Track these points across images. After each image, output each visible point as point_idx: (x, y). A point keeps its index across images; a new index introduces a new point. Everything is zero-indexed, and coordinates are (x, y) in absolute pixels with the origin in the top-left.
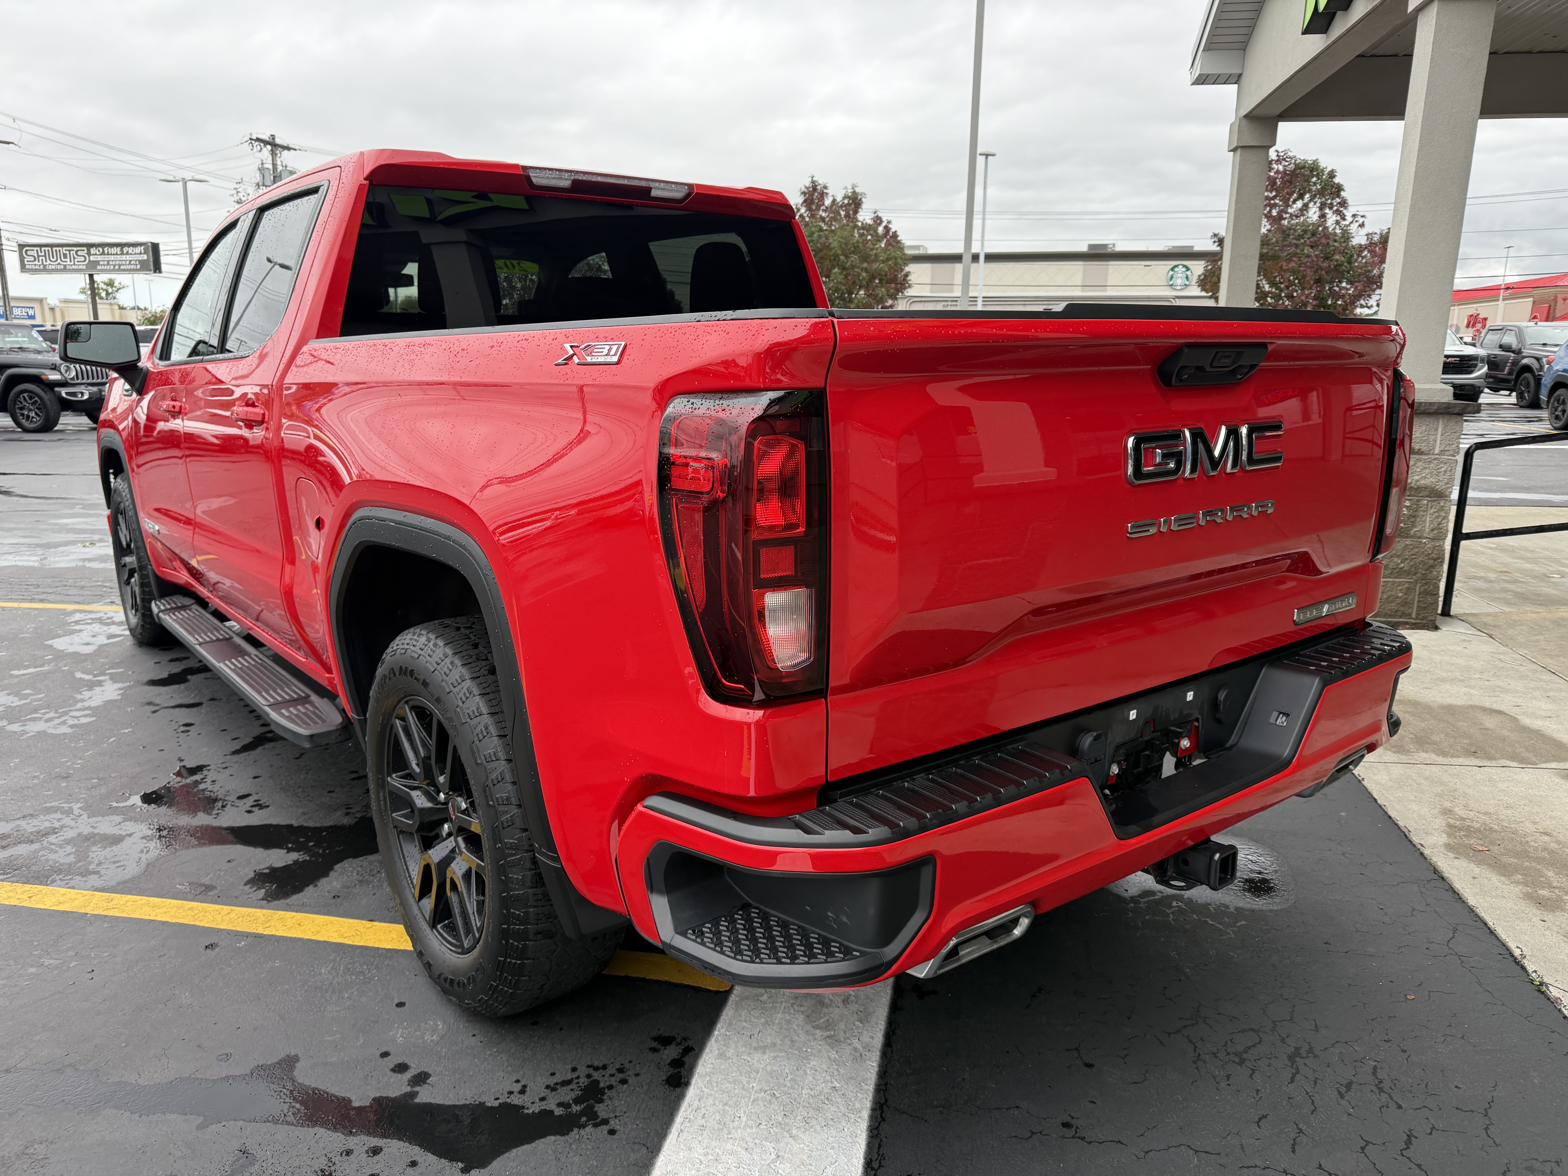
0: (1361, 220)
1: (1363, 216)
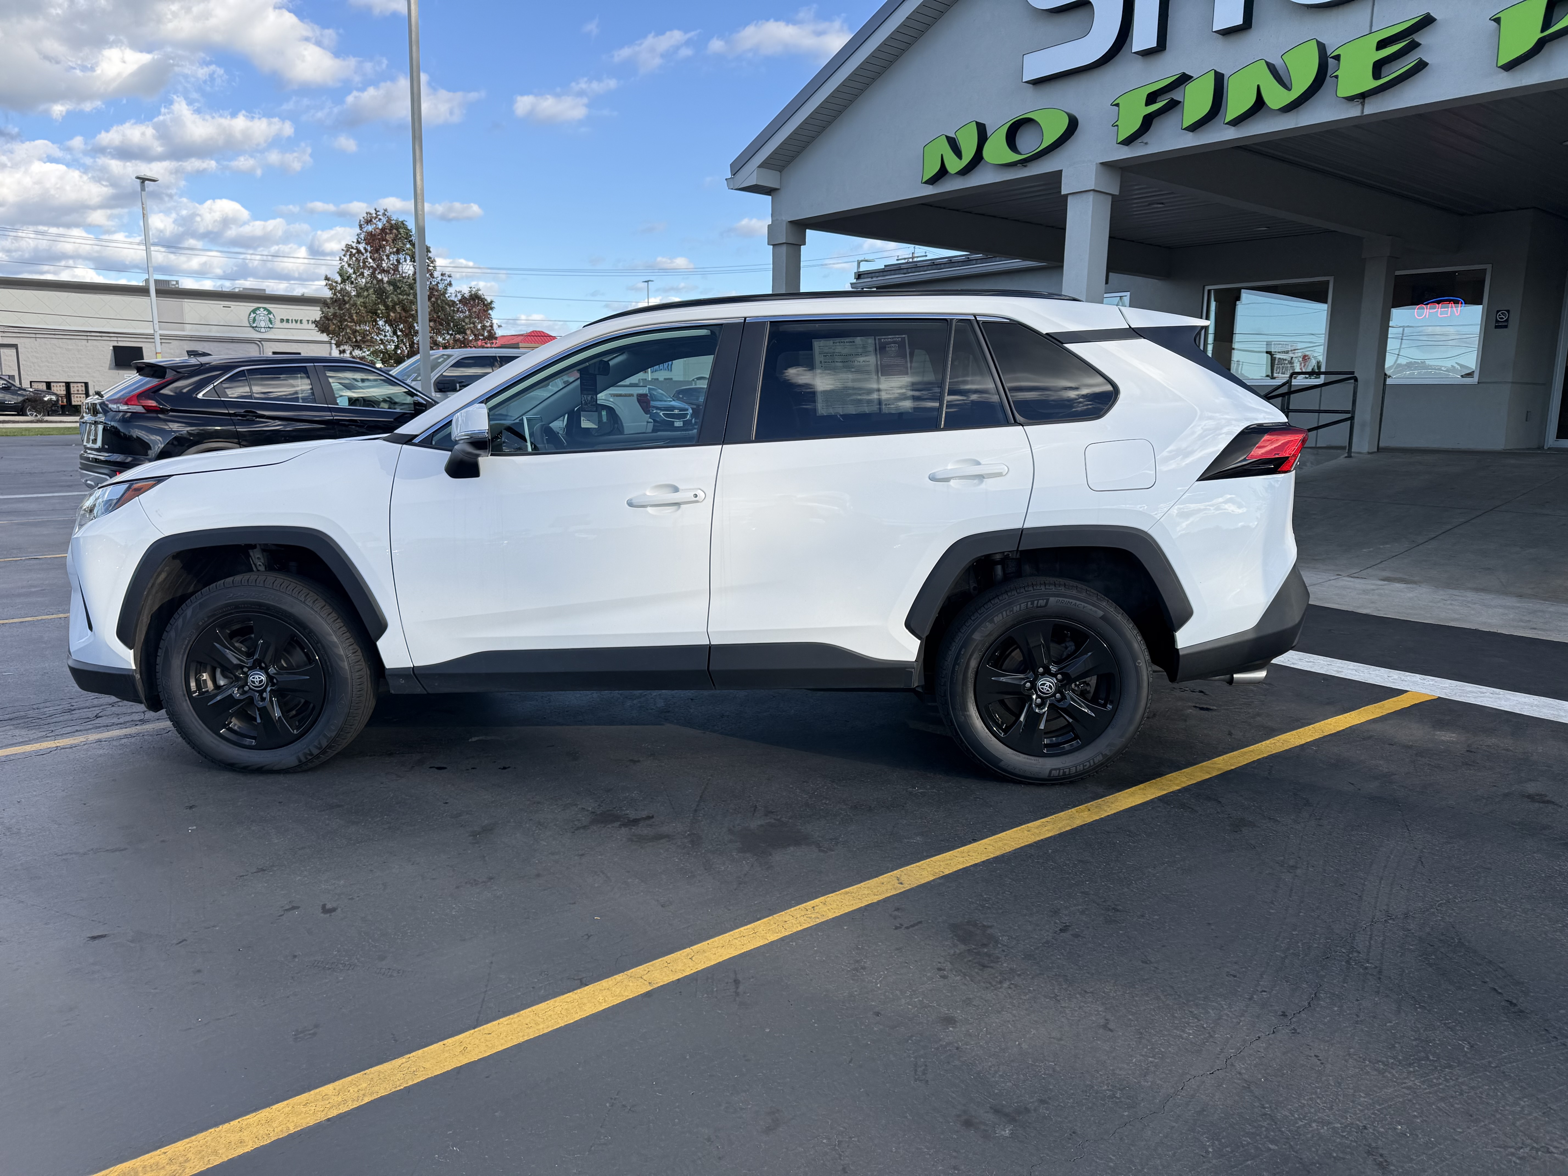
0: (449, 279)
1: (450, 276)
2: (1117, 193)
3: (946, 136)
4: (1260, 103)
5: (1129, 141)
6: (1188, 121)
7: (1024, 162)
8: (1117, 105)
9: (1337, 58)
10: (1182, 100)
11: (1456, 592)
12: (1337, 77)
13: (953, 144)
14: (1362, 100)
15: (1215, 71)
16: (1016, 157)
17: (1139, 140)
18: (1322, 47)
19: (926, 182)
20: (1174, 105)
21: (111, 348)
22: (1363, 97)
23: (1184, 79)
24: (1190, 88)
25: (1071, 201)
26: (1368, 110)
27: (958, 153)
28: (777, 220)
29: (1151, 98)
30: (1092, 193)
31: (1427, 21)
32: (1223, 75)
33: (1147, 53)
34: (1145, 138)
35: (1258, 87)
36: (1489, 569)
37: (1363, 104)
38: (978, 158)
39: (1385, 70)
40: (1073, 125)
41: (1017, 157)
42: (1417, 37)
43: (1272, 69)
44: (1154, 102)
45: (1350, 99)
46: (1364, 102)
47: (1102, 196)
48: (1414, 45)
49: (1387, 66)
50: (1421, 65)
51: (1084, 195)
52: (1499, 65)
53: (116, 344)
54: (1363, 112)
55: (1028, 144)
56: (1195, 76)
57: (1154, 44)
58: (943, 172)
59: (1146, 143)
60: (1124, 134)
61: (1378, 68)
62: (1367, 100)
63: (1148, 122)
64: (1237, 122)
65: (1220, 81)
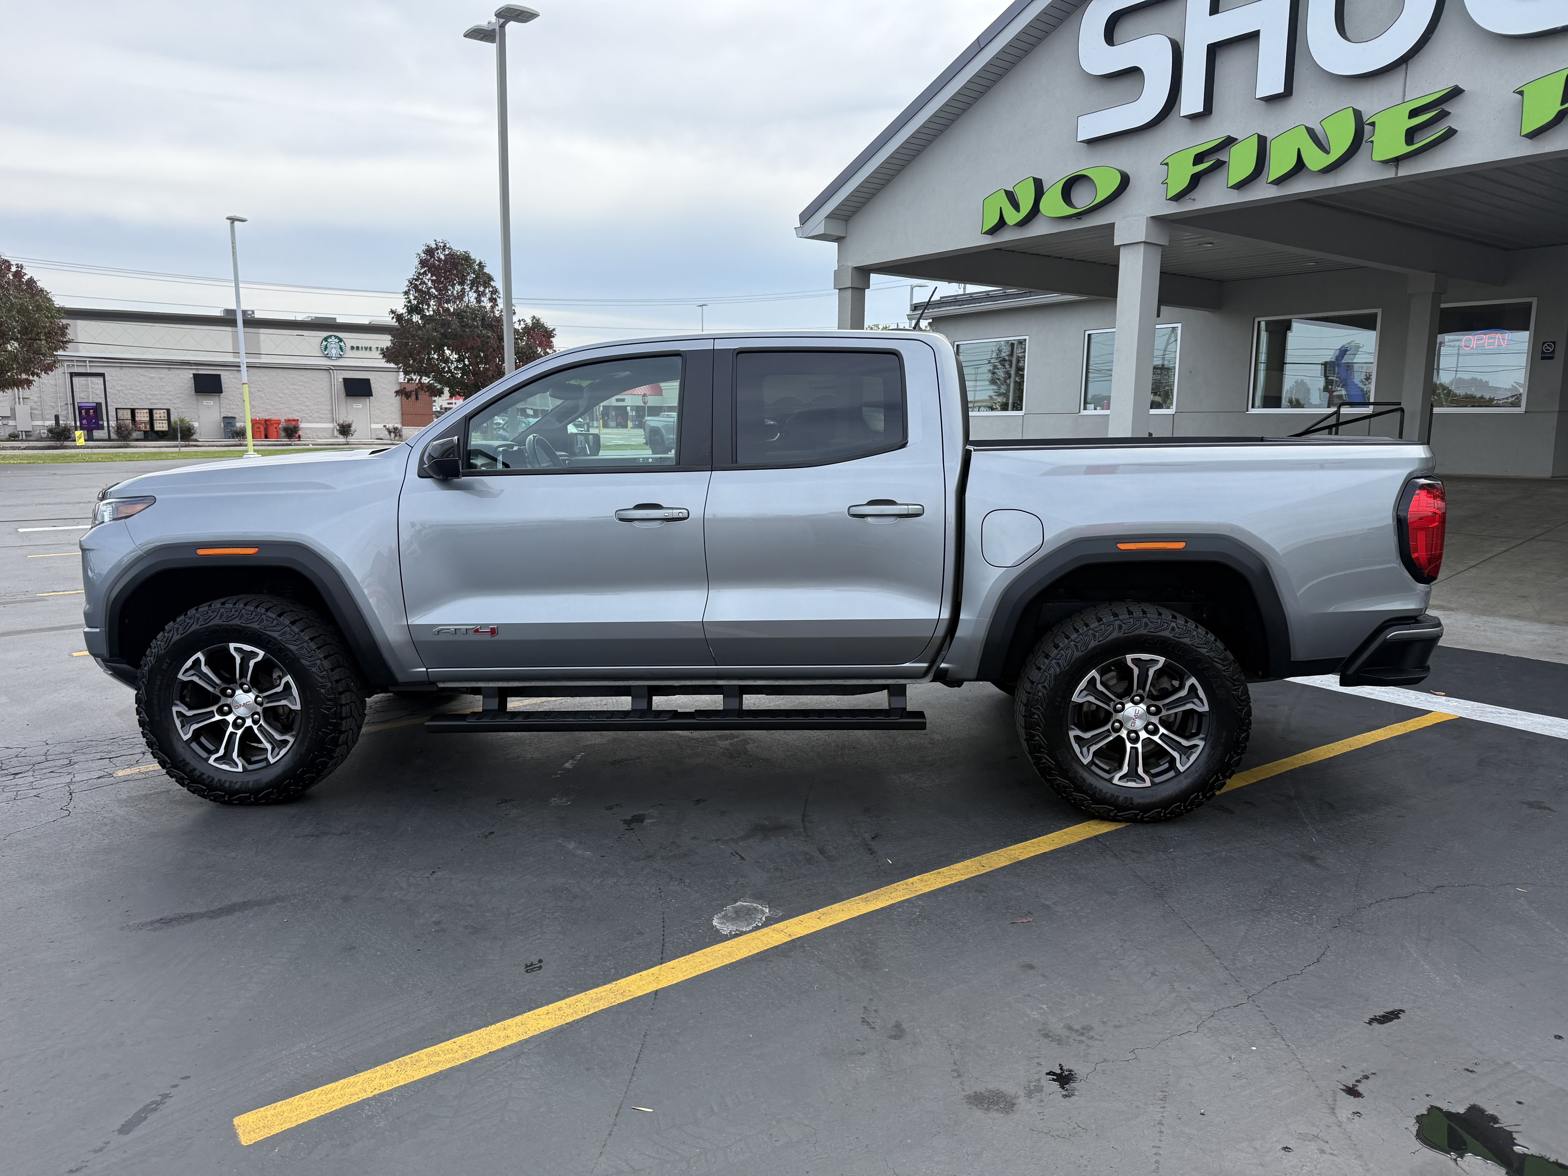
0: (512, 309)
2: (1166, 244)
3: (1004, 190)
4: (1300, 165)
5: (1178, 197)
6: (1234, 179)
7: (1079, 216)
8: (1167, 164)
9: (1373, 124)
10: (1228, 161)
11: (1490, 619)
12: (1372, 142)
13: (1011, 197)
14: (1395, 163)
15: (1258, 135)
16: (1071, 211)
17: (1187, 197)
18: (1358, 114)
19: (986, 233)
20: (1220, 165)
21: (192, 376)
22: (1397, 161)
23: (1229, 141)
24: (1235, 150)
25: (1123, 252)
26: (1401, 173)
27: (1016, 206)
28: (843, 265)
29: (1199, 159)
30: (1143, 244)
31: (1456, 92)
32: (1265, 138)
33: (1194, 117)
34: (1193, 195)
35: (1299, 150)
36: (1525, 597)
37: (1397, 167)
38: (1035, 210)
39: (1417, 137)
40: (1125, 181)
41: (1073, 211)
42: (1447, 107)
43: (1311, 132)
44: (1202, 162)
45: (1386, 162)
46: (1398, 165)
47: (1152, 248)
48: (1444, 114)
49: (1419, 132)
50: (1451, 133)
51: (1136, 247)
52: (1522, 135)
53: (195, 372)
54: (1397, 174)
55: (1083, 199)
56: (1240, 138)
57: (1200, 109)
58: (1001, 223)
59: (1194, 200)
60: (1172, 193)
61: (1410, 135)
62: (1400, 163)
63: (1195, 180)
64: (1279, 182)
65: (1262, 142)
